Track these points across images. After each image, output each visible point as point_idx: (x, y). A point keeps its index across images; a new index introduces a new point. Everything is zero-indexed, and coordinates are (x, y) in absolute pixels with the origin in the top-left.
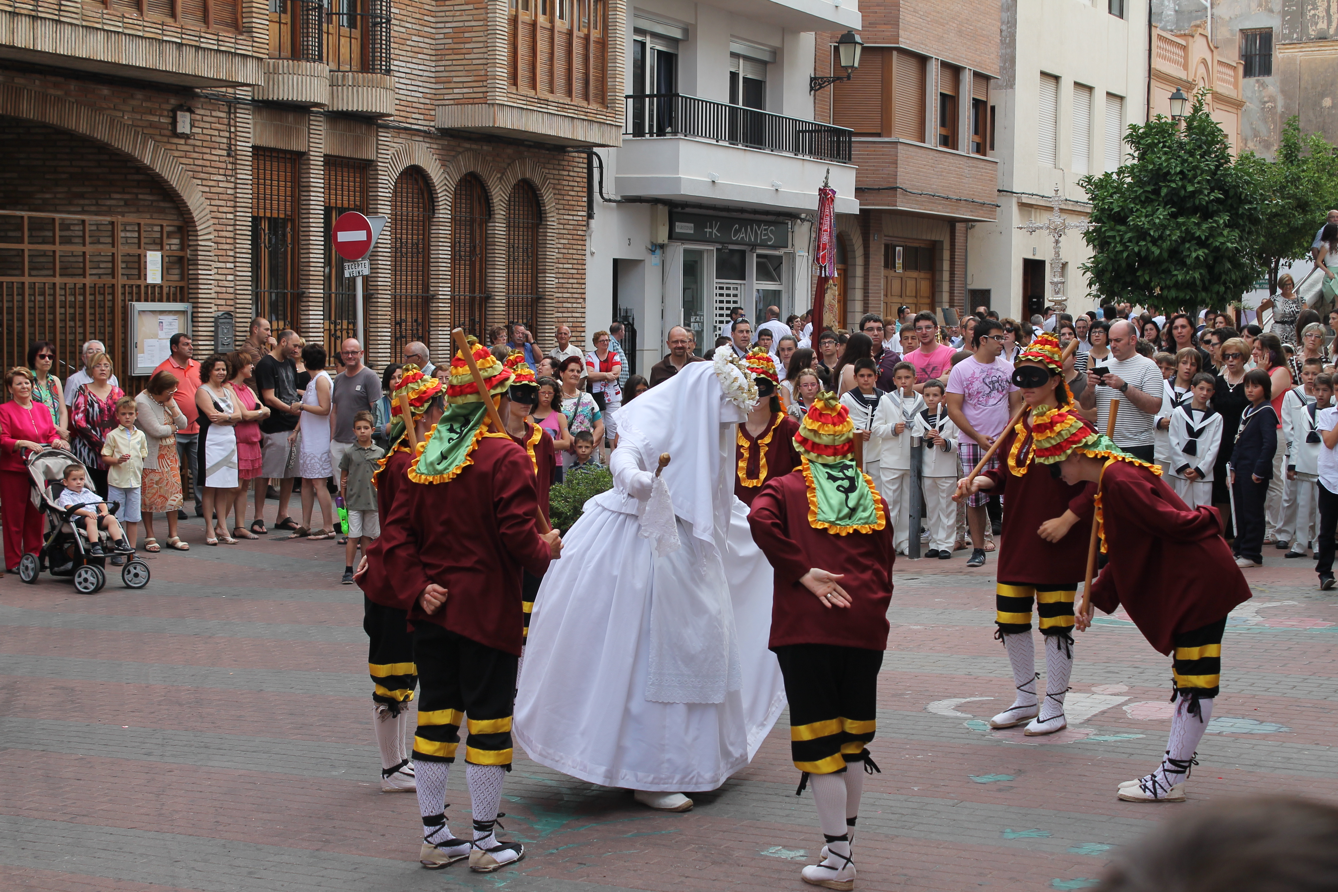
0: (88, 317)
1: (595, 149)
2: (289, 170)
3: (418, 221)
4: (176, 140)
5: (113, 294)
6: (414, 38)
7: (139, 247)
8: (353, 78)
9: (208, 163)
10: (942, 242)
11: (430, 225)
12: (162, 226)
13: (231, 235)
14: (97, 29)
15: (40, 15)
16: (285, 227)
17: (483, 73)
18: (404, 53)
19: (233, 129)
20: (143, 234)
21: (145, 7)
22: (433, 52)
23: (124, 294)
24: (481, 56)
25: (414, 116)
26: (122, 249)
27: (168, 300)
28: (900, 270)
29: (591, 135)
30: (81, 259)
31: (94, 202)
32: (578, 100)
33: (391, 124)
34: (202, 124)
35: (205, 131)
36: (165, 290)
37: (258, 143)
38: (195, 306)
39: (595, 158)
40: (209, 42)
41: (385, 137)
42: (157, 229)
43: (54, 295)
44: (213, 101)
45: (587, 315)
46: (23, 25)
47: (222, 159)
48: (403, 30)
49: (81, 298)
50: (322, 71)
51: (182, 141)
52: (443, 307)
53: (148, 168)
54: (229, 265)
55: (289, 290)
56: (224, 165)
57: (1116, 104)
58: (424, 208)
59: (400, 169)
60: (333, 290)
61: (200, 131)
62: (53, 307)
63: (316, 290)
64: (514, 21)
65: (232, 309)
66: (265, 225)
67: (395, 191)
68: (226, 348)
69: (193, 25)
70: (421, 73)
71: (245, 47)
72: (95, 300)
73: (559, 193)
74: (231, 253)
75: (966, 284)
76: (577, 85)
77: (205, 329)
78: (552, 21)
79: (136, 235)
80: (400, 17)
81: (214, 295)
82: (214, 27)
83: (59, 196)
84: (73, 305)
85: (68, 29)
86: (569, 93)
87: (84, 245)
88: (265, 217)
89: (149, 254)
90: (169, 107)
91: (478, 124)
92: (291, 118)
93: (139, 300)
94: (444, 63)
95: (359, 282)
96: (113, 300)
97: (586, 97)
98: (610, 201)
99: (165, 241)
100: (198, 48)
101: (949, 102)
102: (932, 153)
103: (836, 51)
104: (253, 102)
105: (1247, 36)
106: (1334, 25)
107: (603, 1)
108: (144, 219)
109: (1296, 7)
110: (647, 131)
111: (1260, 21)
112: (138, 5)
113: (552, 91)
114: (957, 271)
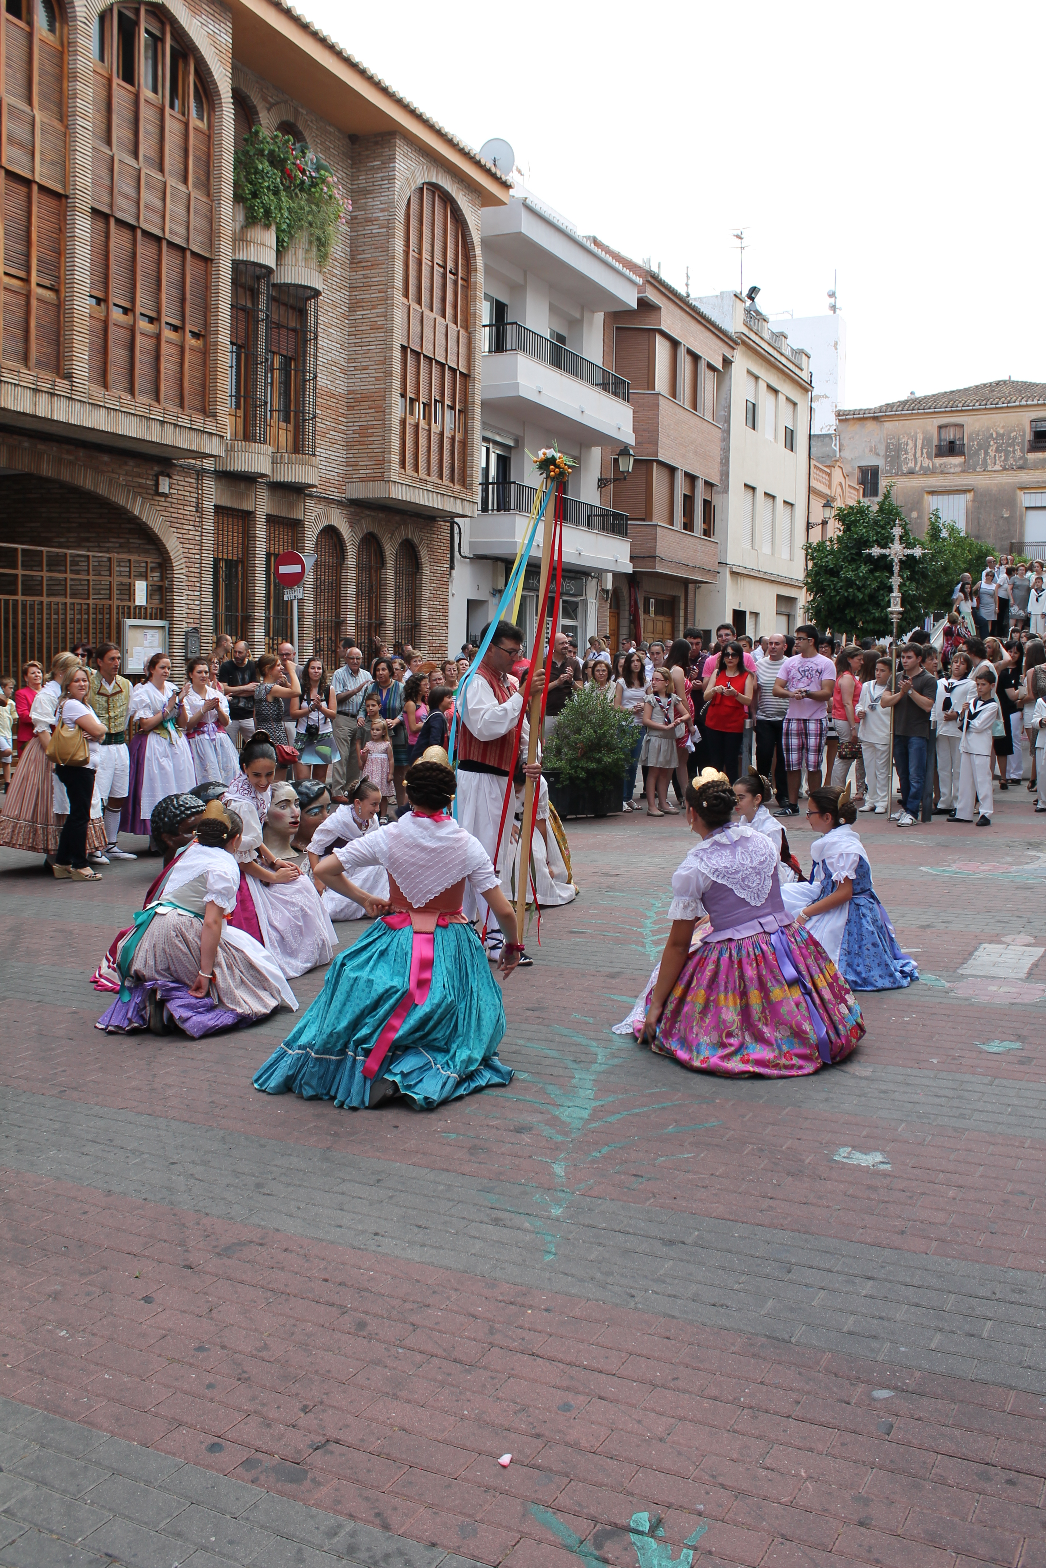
0: (91, 631)
1: (456, 520)
2: (240, 524)
3: (333, 566)
4: (158, 498)
5: (110, 613)
6: (331, 432)
7: (130, 578)
8: (289, 457)
9: (181, 516)
10: (679, 597)
11: (341, 570)
12: (147, 562)
13: (198, 570)
14: (100, 406)
15: (57, 392)
16: (237, 567)
17: (381, 458)
18: (324, 443)
19: (200, 492)
20: (133, 569)
21: (137, 393)
22: (344, 444)
23: (118, 613)
24: (380, 446)
25: (331, 489)
26: (116, 580)
27: (151, 619)
28: (653, 616)
29: (456, 507)
30: (86, 587)
31: (96, 544)
32: (446, 482)
33: (315, 494)
34: (178, 487)
35: (180, 492)
36: (149, 611)
37: (219, 503)
38: (171, 623)
39: (456, 526)
40: (184, 421)
41: (310, 503)
42: (144, 565)
43: (65, 614)
44: (186, 470)
45: (449, 639)
46: (44, 399)
47: (192, 513)
48: (324, 426)
49: (86, 617)
50: (267, 450)
51: (163, 499)
53: (137, 518)
54: (196, 593)
55: (240, 614)
56: (193, 518)
57: (788, 509)
58: (337, 557)
59: (321, 527)
60: (272, 614)
61: (176, 491)
62: (65, 623)
63: (260, 614)
64: (403, 422)
65: (198, 626)
66: (222, 564)
67: (317, 544)
68: (193, 655)
69: (173, 409)
70: (336, 458)
71: (211, 427)
72: (96, 619)
73: (431, 551)
74: (198, 584)
76: (446, 472)
77: (178, 641)
78: (429, 425)
79: (128, 569)
80: (321, 417)
81: (185, 615)
82: (188, 411)
83: (71, 540)
84: (80, 622)
85: (78, 405)
86: (441, 477)
87: (88, 574)
88: (222, 559)
89: (137, 583)
90: (153, 473)
91: (377, 496)
92: (243, 486)
93: (129, 618)
94: (352, 451)
95: (295, 603)
96: (110, 618)
97: (452, 481)
98: (465, 557)
99: (149, 574)
100: (176, 425)
101: (689, 500)
102: (678, 534)
103: (616, 461)
104: (215, 471)
105: (863, 470)
106: (919, 464)
107: (465, 412)
108: (133, 557)
109: (895, 452)
110: (490, 508)
111: (871, 461)
112: (131, 391)
113: (429, 475)
114: (690, 617)
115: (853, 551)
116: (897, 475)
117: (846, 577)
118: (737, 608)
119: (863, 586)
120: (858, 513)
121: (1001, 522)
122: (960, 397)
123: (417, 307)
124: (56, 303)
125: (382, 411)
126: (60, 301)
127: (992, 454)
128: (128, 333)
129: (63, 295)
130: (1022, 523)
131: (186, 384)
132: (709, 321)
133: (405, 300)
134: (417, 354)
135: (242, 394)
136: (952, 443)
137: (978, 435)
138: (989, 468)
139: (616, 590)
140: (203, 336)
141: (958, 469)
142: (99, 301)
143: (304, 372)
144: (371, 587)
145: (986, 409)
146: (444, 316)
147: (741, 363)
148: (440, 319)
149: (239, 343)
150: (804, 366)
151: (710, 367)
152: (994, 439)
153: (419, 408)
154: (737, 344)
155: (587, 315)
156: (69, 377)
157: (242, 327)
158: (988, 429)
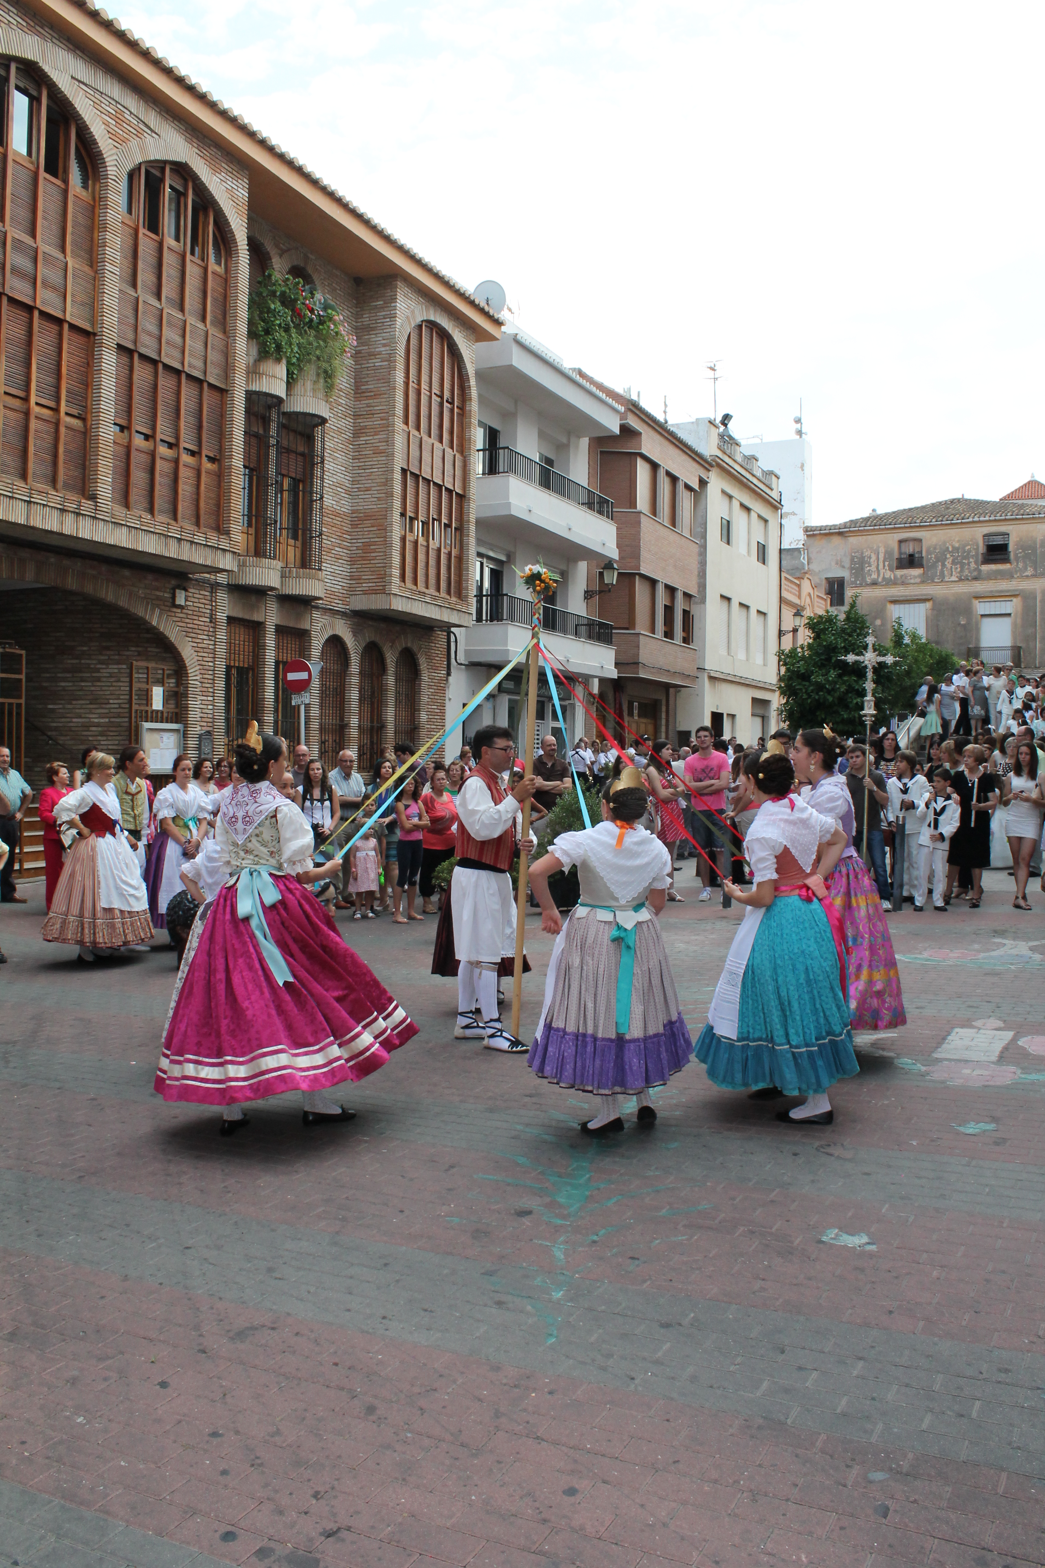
1: (453, 629)
2: (251, 634)
3: (337, 673)
4: (175, 610)
5: (129, 717)
6: (337, 549)
7: (147, 683)
8: (297, 572)
9: (196, 627)
10: (661, 701)
11: (345, 676)
12: (163, 670)
13: (211, 677)
14: (123, 525)
15: (82, 512)
16: (248, 674)
17: (383, 573)
18: (330, 558)
19: (214, 604)
20: (151, 676)
21: (156, 512)
22: (348, 559)
23: (136, 717)
24: (382, 561)
25: (336, 601)
26: (137, 685)
27: (167, 722)
28: (636, 718)
29: (453, 618)
32: (443, 594)
33: (320, 606)
34: (193, 600)
35: (195, 604)
36: (165, 715)
37: (231, 614)
38: (186, 726)
39: (452, 635)
41: (316, 614)
42: (161, 672)
44: (201, 584)
46: (69, 518)
47: (206, 624)
48: (329, 543)
50: (276, 565)
51: (179, 611)
52: (354, 733)
53: (155, 628)
54: (210, 698)
56: (207, 629)
57: (762, 618)
58: (341, 664)
59: (326, 637)
60: (280, 718)
61: (191, 604)
64: (403, 539)
65: (211, 729)
66: (234, 671)
67: (322, 652)
69: (189, 527)
70: (341, 572)
71: (225, 544)
73: (430, 658)
74: (211, 690)
75: (675, 727)
76: (443, 585)
77: (192, 743)
78: (428, 541)
79: (146, 676)
80: (327, 534)
81: (199, 719)
82: (203, 529)
83: (92, 648)
85: (101, 524)
86: (438, 589)
88: (234, 666)
89: (154, 688)
90: (170, 586)
91: (379, 607)
92: (253, 598)
93: (147, 721)
94: (356, 566)
95: (302, 708)
96: (129, 721)
97: (449, 593)
98: (461, 664)
99: (166, 680)
100: (192, 542)
101: (669, 610)
102: (660, 642)
103: (601, 574)
104: (228, 584)
105: (831, 582)
106: (881, 575)
107: (460, 529)
108: (151, 665)
109: (859, 565)
110: (484, 618)
111: (837, 573)
112: (151, 510)
113: (427, 588)
114: (671, 719)
115: (823, 657)
116: (861, 585)
117: (816, 682)
118: (715, 711)
119: (833, 689)
120: (826, 621)
121: (959, 629)
122: (917, 514)
123: (416, 433)
124: (83, 430)
125: (384, 529)
126: (86, 429)
127: (949, 566)
128: (150, 457)
129: (89, 423)
130: (978, 630)
131: (202, 505)
132: (686, 445)
133: (405, 427)
134: (416, 477)
135: (254, 513)
136: (911, 556)
137: (935, 548)
138: (946, 579)
139: (602, 695)
140: (218, 460)
141: (918, 580)
142: (122, 428)
143: (311, 493)
144: (373, 693)
145: (942, 525)
146: (441, 441)
147: (716, 484)
148: (437, 445)
149: (252, 466)
150: (774, 486)
151: (688, 487)
152: (950, 552)
153: (418, 526)
154: (712, 466)
155: (573, 440)
156: (93, 498)
157: (254, 451)
158: (944, 543)
